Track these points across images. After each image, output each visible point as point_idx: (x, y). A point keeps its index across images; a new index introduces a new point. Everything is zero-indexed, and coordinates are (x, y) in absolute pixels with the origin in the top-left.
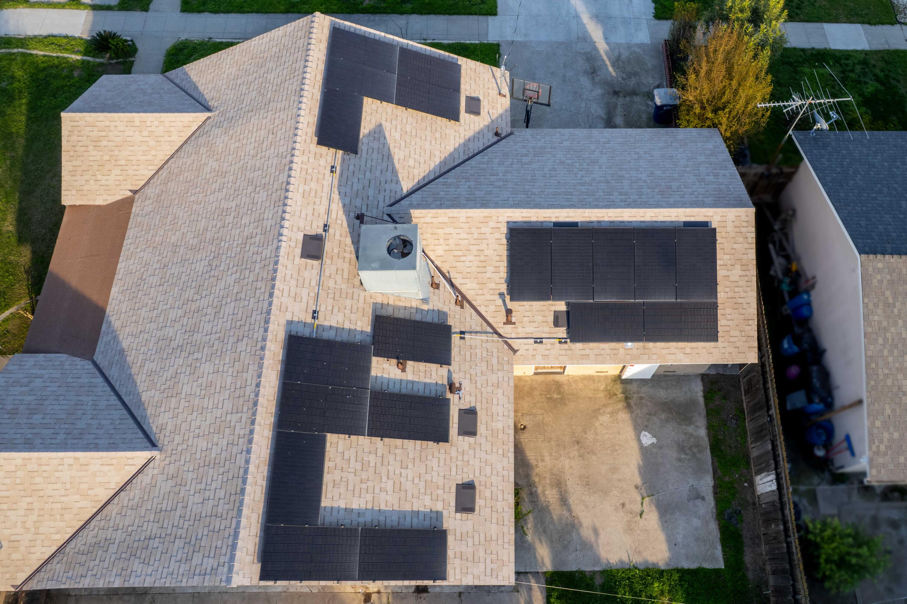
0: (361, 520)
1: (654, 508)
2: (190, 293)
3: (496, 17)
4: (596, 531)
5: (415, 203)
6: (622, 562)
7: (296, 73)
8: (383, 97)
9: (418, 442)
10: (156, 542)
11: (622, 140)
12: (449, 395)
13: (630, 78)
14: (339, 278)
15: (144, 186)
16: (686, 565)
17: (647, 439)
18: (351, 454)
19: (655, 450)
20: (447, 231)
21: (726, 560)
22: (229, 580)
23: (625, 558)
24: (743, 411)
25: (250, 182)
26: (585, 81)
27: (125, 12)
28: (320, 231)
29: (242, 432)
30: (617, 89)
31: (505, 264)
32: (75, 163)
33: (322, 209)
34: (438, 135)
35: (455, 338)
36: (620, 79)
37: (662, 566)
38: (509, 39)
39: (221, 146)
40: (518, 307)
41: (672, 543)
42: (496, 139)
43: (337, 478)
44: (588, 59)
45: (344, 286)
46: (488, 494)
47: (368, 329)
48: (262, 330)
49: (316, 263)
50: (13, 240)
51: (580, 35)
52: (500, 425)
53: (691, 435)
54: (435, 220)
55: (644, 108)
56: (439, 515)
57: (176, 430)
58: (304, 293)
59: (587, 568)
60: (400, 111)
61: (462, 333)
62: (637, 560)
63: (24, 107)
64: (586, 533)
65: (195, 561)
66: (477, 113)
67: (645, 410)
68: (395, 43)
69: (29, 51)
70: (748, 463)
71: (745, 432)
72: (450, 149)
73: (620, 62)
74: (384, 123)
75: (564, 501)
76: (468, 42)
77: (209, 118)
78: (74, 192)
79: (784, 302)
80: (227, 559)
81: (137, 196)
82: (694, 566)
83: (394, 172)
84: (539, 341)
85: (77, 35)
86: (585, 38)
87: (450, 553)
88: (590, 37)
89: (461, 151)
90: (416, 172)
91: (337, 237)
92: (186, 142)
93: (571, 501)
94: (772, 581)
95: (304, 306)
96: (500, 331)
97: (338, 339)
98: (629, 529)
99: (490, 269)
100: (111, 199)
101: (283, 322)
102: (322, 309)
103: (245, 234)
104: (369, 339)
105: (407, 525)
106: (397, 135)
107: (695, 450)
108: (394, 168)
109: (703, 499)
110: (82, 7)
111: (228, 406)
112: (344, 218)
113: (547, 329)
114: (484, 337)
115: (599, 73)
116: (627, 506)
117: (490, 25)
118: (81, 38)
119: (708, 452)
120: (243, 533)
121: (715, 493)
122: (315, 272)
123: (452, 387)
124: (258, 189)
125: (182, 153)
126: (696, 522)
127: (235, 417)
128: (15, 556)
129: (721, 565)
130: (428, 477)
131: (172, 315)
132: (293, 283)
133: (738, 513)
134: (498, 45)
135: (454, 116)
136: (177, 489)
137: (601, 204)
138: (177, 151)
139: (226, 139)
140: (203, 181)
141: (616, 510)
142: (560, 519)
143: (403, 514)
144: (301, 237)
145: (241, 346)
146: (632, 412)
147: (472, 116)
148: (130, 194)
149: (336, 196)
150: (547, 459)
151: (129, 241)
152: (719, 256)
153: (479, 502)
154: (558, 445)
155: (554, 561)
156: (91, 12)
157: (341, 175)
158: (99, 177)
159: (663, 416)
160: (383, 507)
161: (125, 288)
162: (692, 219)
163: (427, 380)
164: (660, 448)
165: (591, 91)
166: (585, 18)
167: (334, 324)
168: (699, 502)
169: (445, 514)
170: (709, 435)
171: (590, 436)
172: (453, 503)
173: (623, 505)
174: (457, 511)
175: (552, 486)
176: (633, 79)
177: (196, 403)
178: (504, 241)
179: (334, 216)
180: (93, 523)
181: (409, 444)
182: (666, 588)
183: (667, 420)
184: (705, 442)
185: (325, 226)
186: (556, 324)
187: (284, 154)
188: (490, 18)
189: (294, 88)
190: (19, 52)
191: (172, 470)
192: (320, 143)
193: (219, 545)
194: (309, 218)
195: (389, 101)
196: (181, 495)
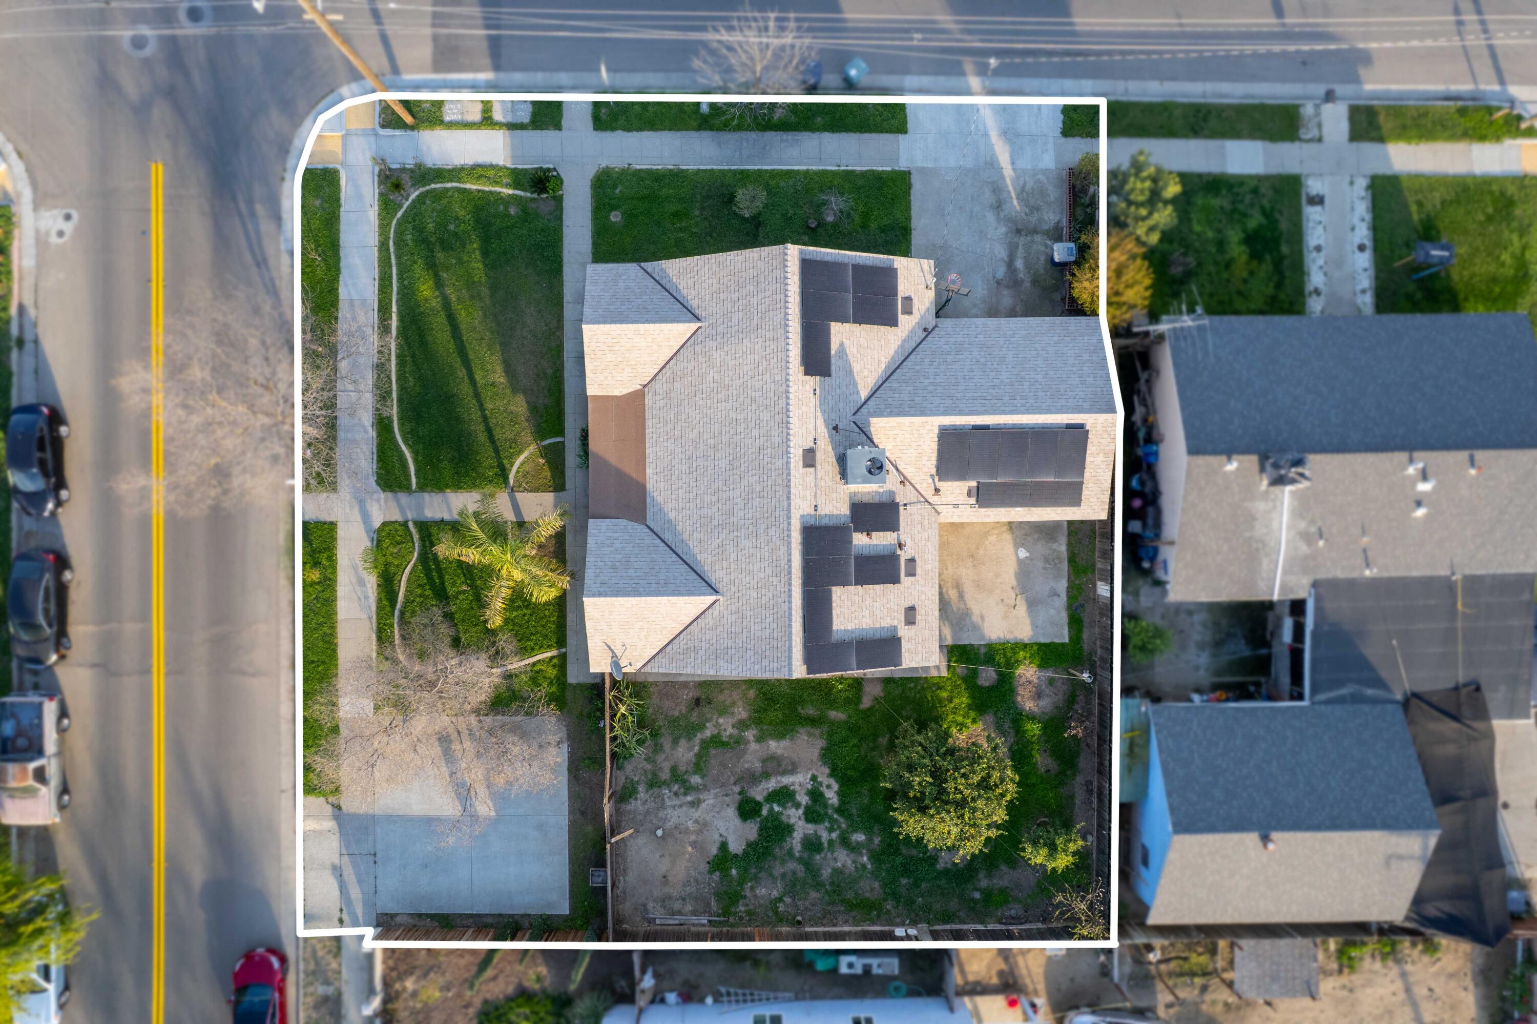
0: (854, 635)
1: (1024, 602)
2: (718, 484)
3: (907, 135)
4: (982, 618)
5: (872, 411)
6: (999, 638)
7: (778, 306)
8: (843, 320)
9: (882, 586)
10: (733, 651)
11: (1025, 332)
12: (899, 552)
13: (1032, 213)
14: (827, 478)
15: (651, 381)
16: (1043, 640)
17: (1023, 553)
18: (844, 597)
19: (1027, 562)
20: (895, 432)
21: (1070, 638)
22: (790, 675)
23: (1002, 636)
24: (1094, 533)
25: (753, 400)
26: (991, 217)
27: (539, 131)
28: (812, 444)
29: (783, 590)
30: (1019, 227)
31: (936, 454)
32: (596, 364)
33: (811, 427)
34: (883, 343)
35: (901, 508)
36: (1023, 215)
37: (1026, 641)
38: (920, 165)
39: (718, 360)
40: (944, 486)
41: (1035, 626)
42: (925, 334)
43: (839, 612)
44: (994, 191)
45: (830, 484)
46: (923, 612)
47: (848, 512)
48: (786, 523)
49: (812, 470)
50: (508, 391)
51: (988, 160)
52: (930, 567)
53: (1055, 550)
54: (886, 425)
55: (1042, 248)
56: (895, 628)
57: (732, 582)
58: (808, 493)
59: (975, 642)
60: (856, 328)
61: (905, 505)
62: (1010, 637)
63: (477, 252)
64: (975, 618)
65: (764, 663)
66: (910, 313)
67: (1023, 532)
68: (846, 261)
69: (462, 186)
70: (1094, 571)
71: (1095, 549)
72: (892, 352)
73: (1025, 194)
74: (845, 341)
75: (961, 596)
76: (880, 169)
77: (700, 328)
78: (596, 386)
79: (1138, 446)
80: (786, 663)
81: (646, 390)
82: (1048, 641)
83: (855, 385)
84: (956, 506)
85: (501, 163)
86: (992, 164)
87: (903, 650)
88: (998, 160)
89: (900, 351)
90: (869, 380)
91: (823, 447)
92: (682, 346)
93: (966, 598)
94: (1099, 651)
95: (809, 503)
96: (930, 500)
97: (831, 523)
98: (1005, 617)
99: (925, 458)
100: (625, 391)
101: (798, 516)
102: (819, 503)
103: (758, 445)
104: (849, 520)
105: (878, 636)
106: (854, 350)
107: (1057, 561)
108: (854, 380)
109: (1059, 596)
110: (497, 127)
111: (769, 571)
112: (826, 430)
113: (962, 498)
114: (919, 506)
115: (1004, 207)
116: (1005, 601)
117: (901, 146)
118: (506, 168)
119: (1066, 563)
120: (794, 650)
121: (1068, 592)
122: (812, 476)
123: (900, 546)
124: (761, 408)
125: (680, 356)
126: (1052, 612)
127: (775, 580)
128: (634, 654)
129: (1067, 640)
130: (888, 605)
131: (707, 499)
132: (801, 487)
133: (1082, 606)
134: (908, 173)
135: (892, 322)
136: (741, 620)
137: (1008, 409)
138: (676, 354)
139: (722, 354)
140: (708, 390)
141: (997, 604)
142: (959, 609)
143: (875, 630)
144: (801, 452)
145: (772, 532)
146: (1013, 534)
147: (907, 316)
148: (640, 387)
149: (819, 414)
150: (950, 568)
151: (651, 430)
152: (1088, 447)
153: (918, 618)
154: (958, 559)
155: (953, 638)
156: (507, 133)
157: (821, 396)
158: (615, 374)
159: (1036, 536)
160: (864, 627)
161: (658, 470)
162: (1072, 422)
163: (885, 543)
164: (1032, 560)
165: (996, 229)
166: (994, 137)
167: (827, 513)
168: (1055, 598)
169: (899, 627)
170: (1068, 550)
171: (981, 552)
172: (903, 620)
173: (1002, 600)
174: (906, 624)
175: (953, 588)
176: (1035, 214)
177: (744, 567)
178: (936, 439)
179: (819, 431)
180: (681, 636)
181: (877, 587)
182: (1028, 655)
183: (1038, 539)
184: (1065, 555)
185: (815, 439)
186: (969, 495)
187: (780, 382)
188: (901, 137)
189: (779, 321)
190: (453, 188)
191: (733, 608)
192: (806, 374)
193: (779, 655)
194: (805, 435)
195: (848, 322)
196: (745, 624)
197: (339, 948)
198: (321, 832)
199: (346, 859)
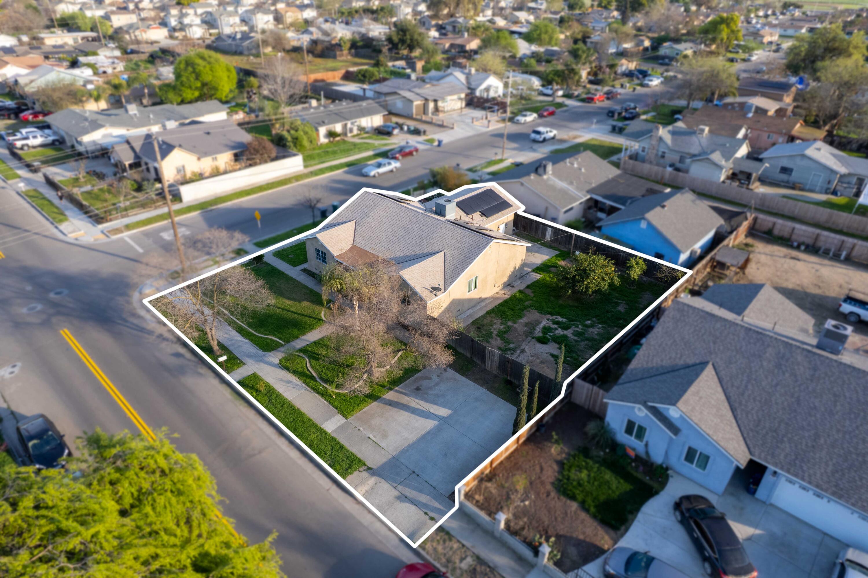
6: (542, 262)
7: (376, 198)
15: (354, 241)
25: (393, 216)
37: (550, 258)
62: (544, 260)
77: (356, 221)
82: (555, 255)
92: (355, 228)
103: (408, 220)
124: (398, 215)
129: (558, 252)
138: (355, 232)
139: (371, 218)
148: (352, 245)
158: (339, 245)
161: (383, 252)
197: (448, 533)
198: (372, 489)
199: (400, 487)
